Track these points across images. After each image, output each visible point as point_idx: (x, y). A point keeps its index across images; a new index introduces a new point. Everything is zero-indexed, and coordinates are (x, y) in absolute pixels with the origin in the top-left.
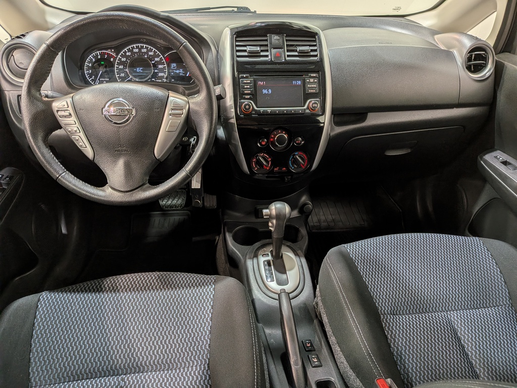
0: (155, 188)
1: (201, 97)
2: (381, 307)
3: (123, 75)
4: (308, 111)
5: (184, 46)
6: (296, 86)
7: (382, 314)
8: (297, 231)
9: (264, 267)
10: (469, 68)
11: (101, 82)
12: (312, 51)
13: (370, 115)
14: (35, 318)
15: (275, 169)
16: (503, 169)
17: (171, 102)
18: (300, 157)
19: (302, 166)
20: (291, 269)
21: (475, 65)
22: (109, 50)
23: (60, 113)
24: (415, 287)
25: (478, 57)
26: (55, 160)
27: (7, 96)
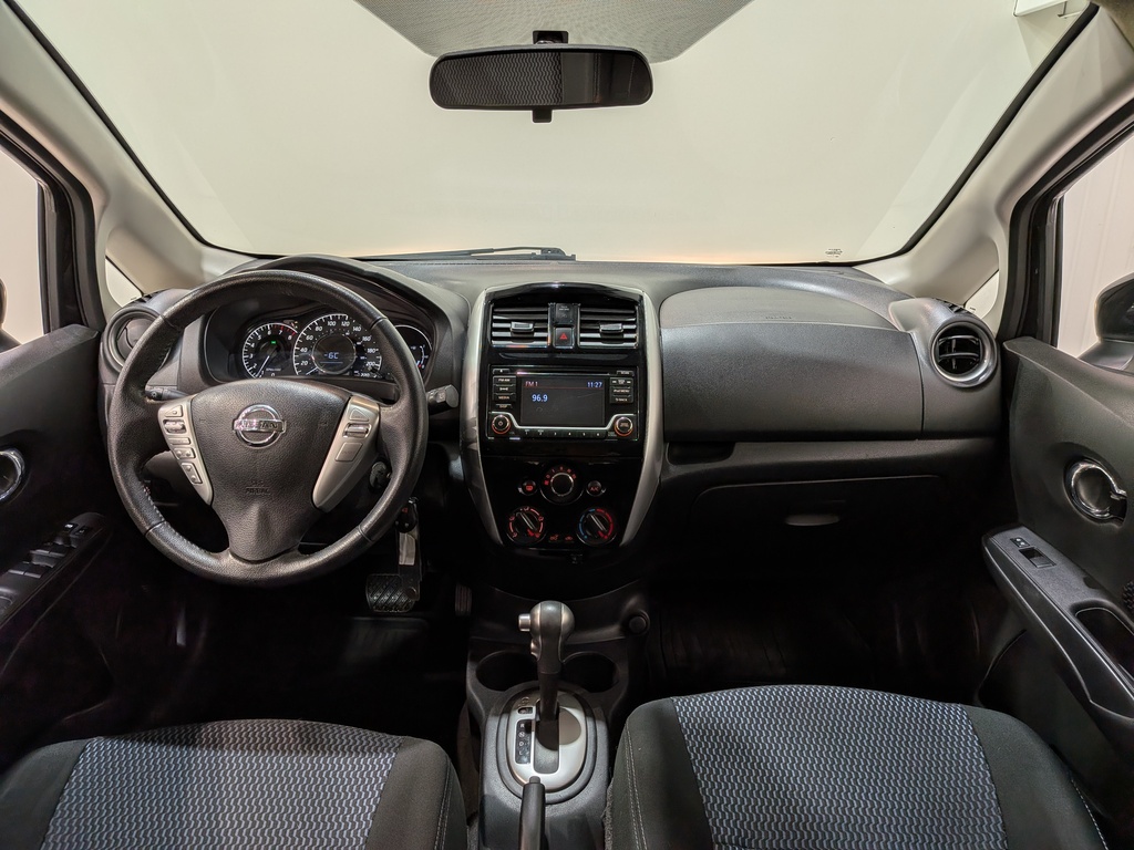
0: (306, 558)
1: (402, 405)
2: (718, 829)
3: (305, 363)
4: (612, 434)
5: (379, 325)
6: (594, 390)
7: (718, 843)
8: (611, 667)
9: (517, 734)
10: (945, 365)
11: (267, 375)
12: (627, 331)
13: (740, 448)
14: (68, 781)
15: (552, 538)
16: (1021, 563)
17: (350, 411)
18: (599, 517)
19: (602, 535)
20: (570, 741)
21: (958, 359)
22: (288, 321)
23: (170, 425)
24: (799, 794)
25: (962, 345)
26: (149, 502)
27: (107, 392)
